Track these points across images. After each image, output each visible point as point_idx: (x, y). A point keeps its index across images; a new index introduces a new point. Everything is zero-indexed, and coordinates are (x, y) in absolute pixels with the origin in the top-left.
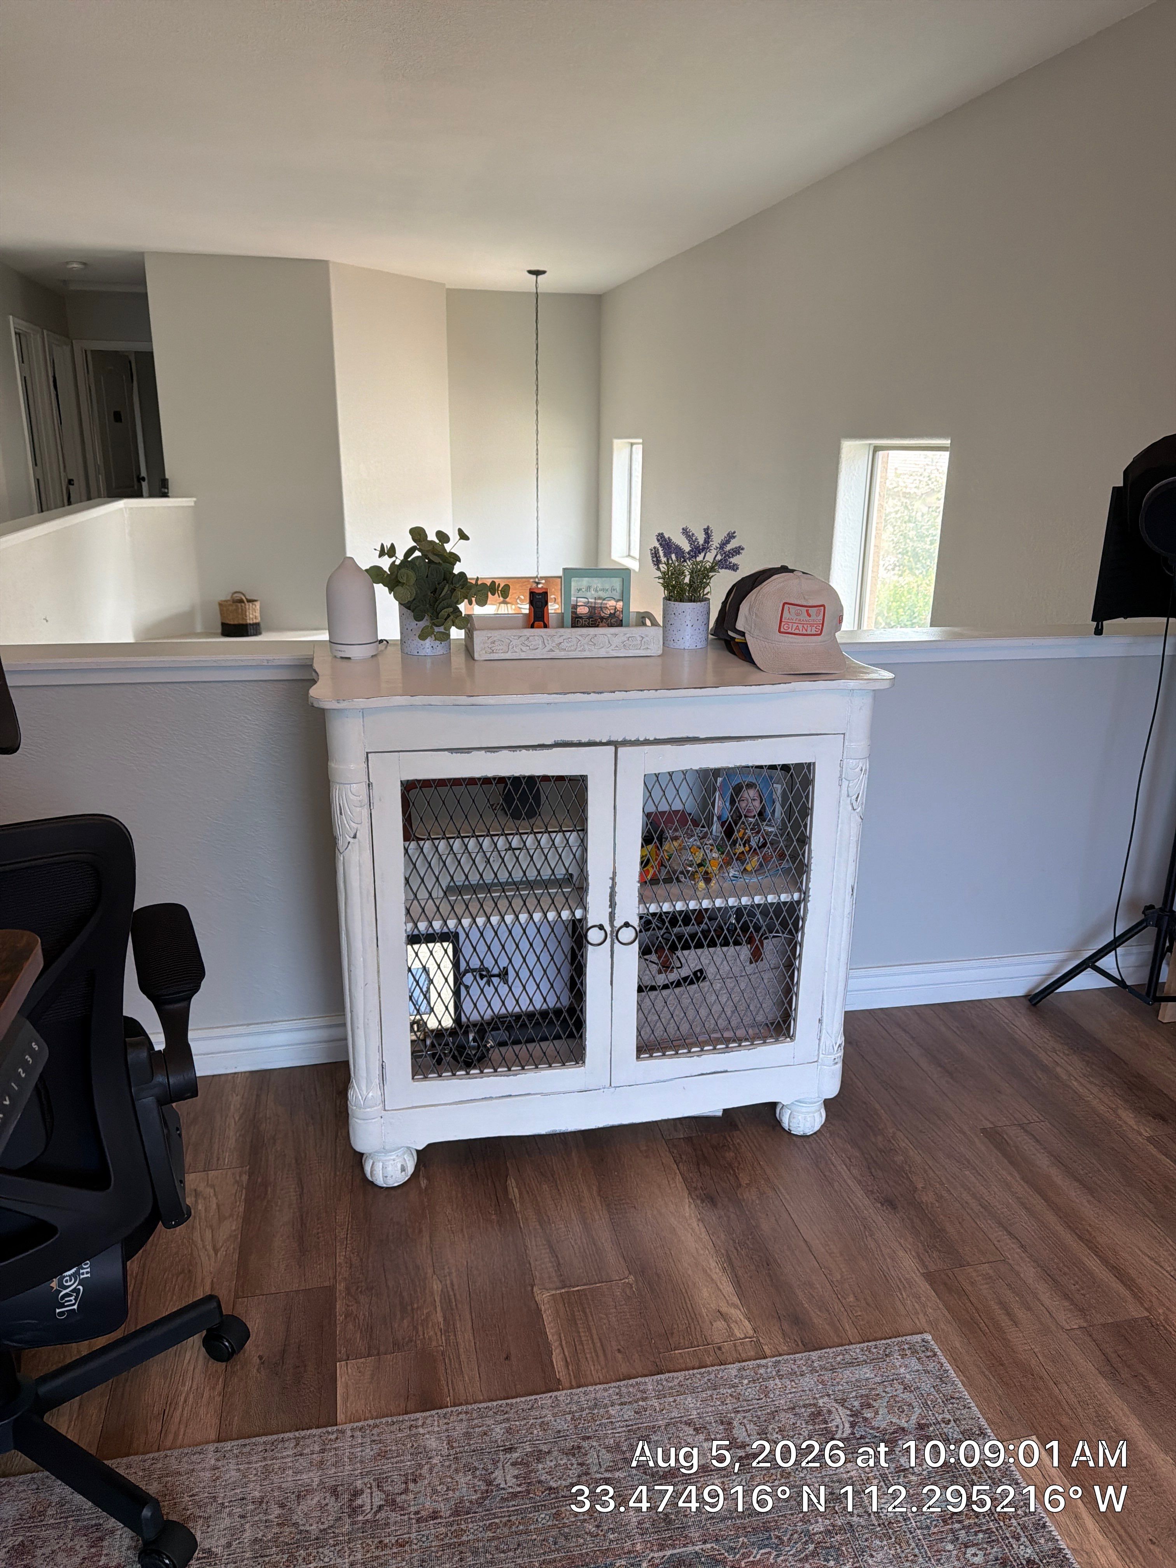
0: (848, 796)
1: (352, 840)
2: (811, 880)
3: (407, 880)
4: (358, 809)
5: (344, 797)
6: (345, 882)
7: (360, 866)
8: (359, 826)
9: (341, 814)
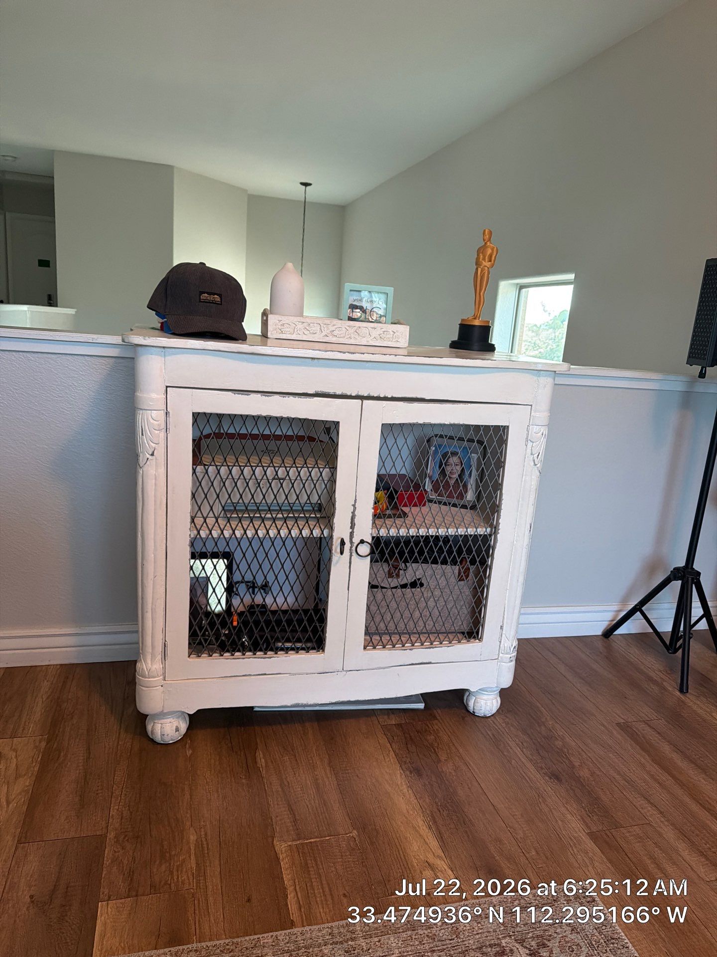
0: (532, 454)
1: (150, 457)
2: (501, 517)
3: (193, 496)
4: (157, 432)
5: (146, 423)
6: (143, 491)
7: (156, 479)
8: (157, 445)
9: (142, 434)
